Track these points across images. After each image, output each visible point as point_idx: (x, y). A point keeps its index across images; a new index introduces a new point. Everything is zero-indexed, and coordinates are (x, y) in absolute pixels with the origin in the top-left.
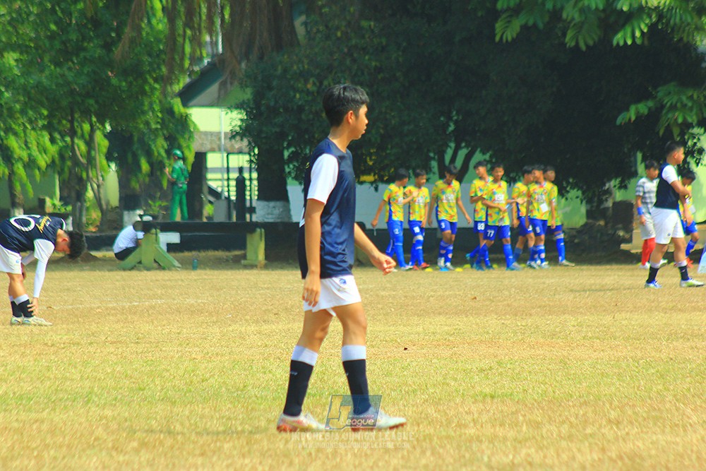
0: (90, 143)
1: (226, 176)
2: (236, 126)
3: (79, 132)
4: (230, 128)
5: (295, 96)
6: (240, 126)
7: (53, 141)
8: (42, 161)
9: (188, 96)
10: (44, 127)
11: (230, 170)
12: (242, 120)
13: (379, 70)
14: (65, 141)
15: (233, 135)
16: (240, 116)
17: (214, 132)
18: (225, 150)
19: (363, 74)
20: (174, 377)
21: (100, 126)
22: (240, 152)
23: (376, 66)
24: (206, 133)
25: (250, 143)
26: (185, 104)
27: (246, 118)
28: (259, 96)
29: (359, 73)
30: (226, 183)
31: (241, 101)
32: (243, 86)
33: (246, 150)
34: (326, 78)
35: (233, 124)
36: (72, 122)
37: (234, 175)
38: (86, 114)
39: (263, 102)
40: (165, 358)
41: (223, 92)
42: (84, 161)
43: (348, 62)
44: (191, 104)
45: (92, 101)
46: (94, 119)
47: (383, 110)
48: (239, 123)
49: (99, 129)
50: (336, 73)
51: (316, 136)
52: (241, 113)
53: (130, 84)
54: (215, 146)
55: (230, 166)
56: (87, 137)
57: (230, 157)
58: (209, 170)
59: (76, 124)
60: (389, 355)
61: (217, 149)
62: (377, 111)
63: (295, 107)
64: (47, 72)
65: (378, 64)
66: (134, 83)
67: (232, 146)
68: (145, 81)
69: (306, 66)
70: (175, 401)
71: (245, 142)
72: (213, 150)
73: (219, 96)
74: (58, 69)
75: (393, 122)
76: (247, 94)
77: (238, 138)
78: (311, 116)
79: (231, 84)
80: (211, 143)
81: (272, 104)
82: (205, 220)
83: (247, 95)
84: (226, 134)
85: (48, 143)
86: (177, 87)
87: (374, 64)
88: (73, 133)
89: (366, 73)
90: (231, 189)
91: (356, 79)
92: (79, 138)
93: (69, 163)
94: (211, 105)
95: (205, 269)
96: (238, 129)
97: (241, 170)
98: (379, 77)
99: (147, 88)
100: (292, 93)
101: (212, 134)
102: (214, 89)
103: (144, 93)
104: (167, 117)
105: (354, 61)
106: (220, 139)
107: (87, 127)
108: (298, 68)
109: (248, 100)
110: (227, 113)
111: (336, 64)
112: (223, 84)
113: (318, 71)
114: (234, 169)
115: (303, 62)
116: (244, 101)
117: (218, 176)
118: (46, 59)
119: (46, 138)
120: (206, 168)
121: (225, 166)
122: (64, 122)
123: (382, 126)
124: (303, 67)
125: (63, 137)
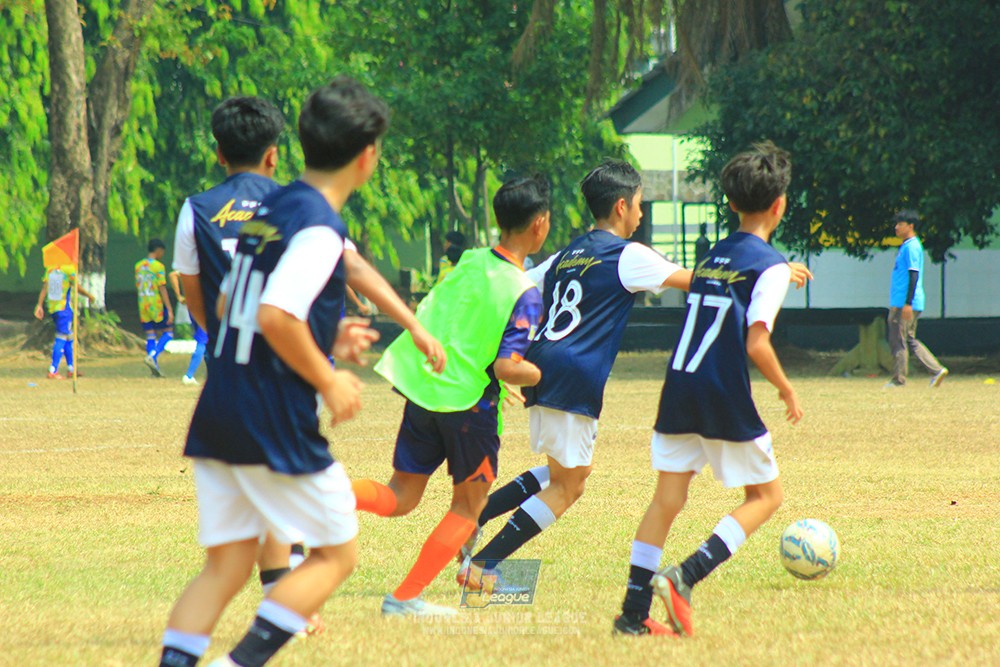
0: (477, 187)
1: (680, 238)
2: (694, 161)
3: (462, 171)
4: (687, 164)
5: (784, 116)
6: (702, 162)
7: (424, 184)
8: (407, 215)
9: (623, 117)
10: (409, 165)
11: (686, 229)
12: (704, 152)
13: (912, 76)
14: (442, 184)
15: (691, 176)
16: (702, 147)
17: (662, 172)
18: (680, 198)
19: (887, 82)
20: (599, 544)
21: (492, 163)
22: (702, 202)
23: (908, 70)
24: (650, 173)
25: (715, 187)
26: (620, 129)
27: (709, 149)
28: (730, 116)
29: (882, 82)
30: (680, 248)
31: (703, 123)
32: (705, 101)
33: (710, 197)
34: (831, 88)
35: (691, 158)
36: (449, 156)
37: (693, 236)
38: (471, 145)
39: (737, 125)
40: (586, 514)
41: (674, 111)
42: (468, 215)
43: (865, 64)
44: (628, 129)
45: (479, 125)
46: (483, 152)
47: (918, 137)
48: (700, 157)
49: (490, 167)
50: (846, 80)
51: (816, 175)
52: (702, 142)
53: (538, 99)
54: (664, 192)
55: (688, 222)
56: (472, 178)
57: (688, 208)
58: (654, 229)
59: (456, 159)
60: (928, 511)
61: (666, 197)
62: (907, 139)
63: (784, 132)
64: (413, 83)
65: (912, 68)
66: (543, 98)
67: (690, 192)
68: (560, 94)
69: (802, 70)
70: (600, 581)
71: (709, 184)
72: (661, 199)
73: (669, 117)
74: (429, 78)
75: (931, 158)
76: (711, 112)
77: (698, 179)
78: (808, 146)
79: (688, 98)
80: (658, 188)
81: (750, 127)
82: (648, 304)
83: (713, 114)
84: (681, 173)
85: (415, 188)
86: (608, 105)
87: (904, 66)
88: (451, 172)
89: (891, 81)
90: (687, 257)
91: (877, 91)
92: (461, 181)
93: (447, 217)
94: (658, 131)
95: (648, 379)
96: (698, 166)
97: (703, 228)
98: (913, 88)
99: (562, 105)
100: (779, 112)
101: (659, 174)
102: (662, 105)
103: (557, 113)
104: (592, 149)
105: (875, 62)
106: (671, 182)
107: (472, 164)
108: (789, 73)
109: (714, 122)
110: (682, 141)
111: (848, 66)
112: (676, 99)
113: (818, 77)
114: (691, 226)
115: (797, 65)
116: (707, 123)
117: (669, 237)
118: (412, 62)
119: (412, 179)
120: (651, 226)
121: (679, 222)
122: (439, 156)
123: (914, 163)
124: (798, 72)
125: (439, 178)
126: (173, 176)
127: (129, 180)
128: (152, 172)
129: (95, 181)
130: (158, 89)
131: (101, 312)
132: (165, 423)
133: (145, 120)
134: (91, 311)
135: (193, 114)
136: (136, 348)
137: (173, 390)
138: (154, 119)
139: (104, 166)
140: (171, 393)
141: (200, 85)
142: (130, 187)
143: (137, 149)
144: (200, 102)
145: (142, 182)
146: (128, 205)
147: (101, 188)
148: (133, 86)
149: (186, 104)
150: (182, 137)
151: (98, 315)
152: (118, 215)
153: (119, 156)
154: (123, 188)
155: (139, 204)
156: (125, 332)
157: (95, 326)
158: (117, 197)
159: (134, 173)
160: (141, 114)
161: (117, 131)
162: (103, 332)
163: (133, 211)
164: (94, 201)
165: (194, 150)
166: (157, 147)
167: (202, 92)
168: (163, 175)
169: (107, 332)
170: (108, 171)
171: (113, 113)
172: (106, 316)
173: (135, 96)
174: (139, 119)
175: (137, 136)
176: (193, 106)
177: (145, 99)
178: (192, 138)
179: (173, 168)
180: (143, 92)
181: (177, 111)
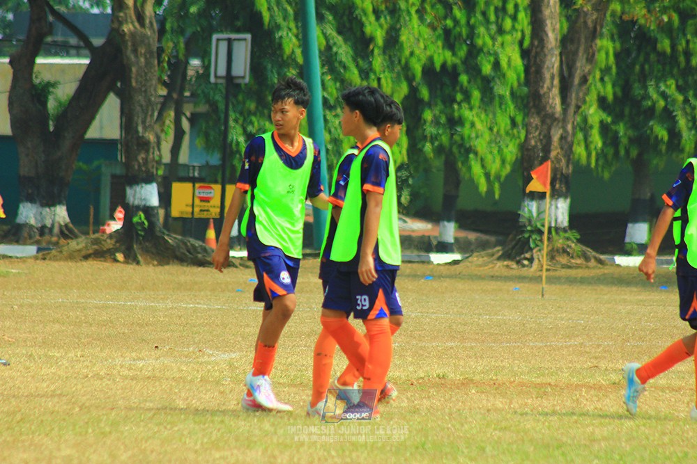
126: (626, 118)
127: (590, 121)
128: (609, 114)
129: (564, 121)
130: (618, 45)
131: (565, 230)
132: (621, 326)
133: (606, 71)
134: (557, 229)
135: (647, 67)
136: (593, 260)
137: (626, 297)
138: (614, 70)
139: (572, 109)
140: (625, 301)
141: (653, 42)
142: (591, 127)
143: (599, 95)
144: (653, 57)
145: (601, 122)
146: (588, 142)
147: (569, 127)
148: (599, 42)
149: (641, 58)
150: (636, 85)
151: (562, 234)
152: (580, 150)
153: (584, 101)
154: (585, 128)
155: (597, 141)
156: (584, 248)
157: (559, 242)
158: (580, 136)
159: (594, 114)
160: (603, 66)
161: (584, 80)
162: (565, 247)
163: (592, 147)
164: (562, 138)
165: (646, 96)
166: (615, 94)
167: (655, 48)
168: (618, 117)
169: (568, 246)
170: (575, 113)
171: (581, 66)
172: (569, 234)
173: (599, 51)
174: (601, 71)
175: (599, 85)
176: (647, 60)
177: (607, 54)
178: (645, 87)
179: (627, 111)
180: (606, 48)
181: (633, 64)
